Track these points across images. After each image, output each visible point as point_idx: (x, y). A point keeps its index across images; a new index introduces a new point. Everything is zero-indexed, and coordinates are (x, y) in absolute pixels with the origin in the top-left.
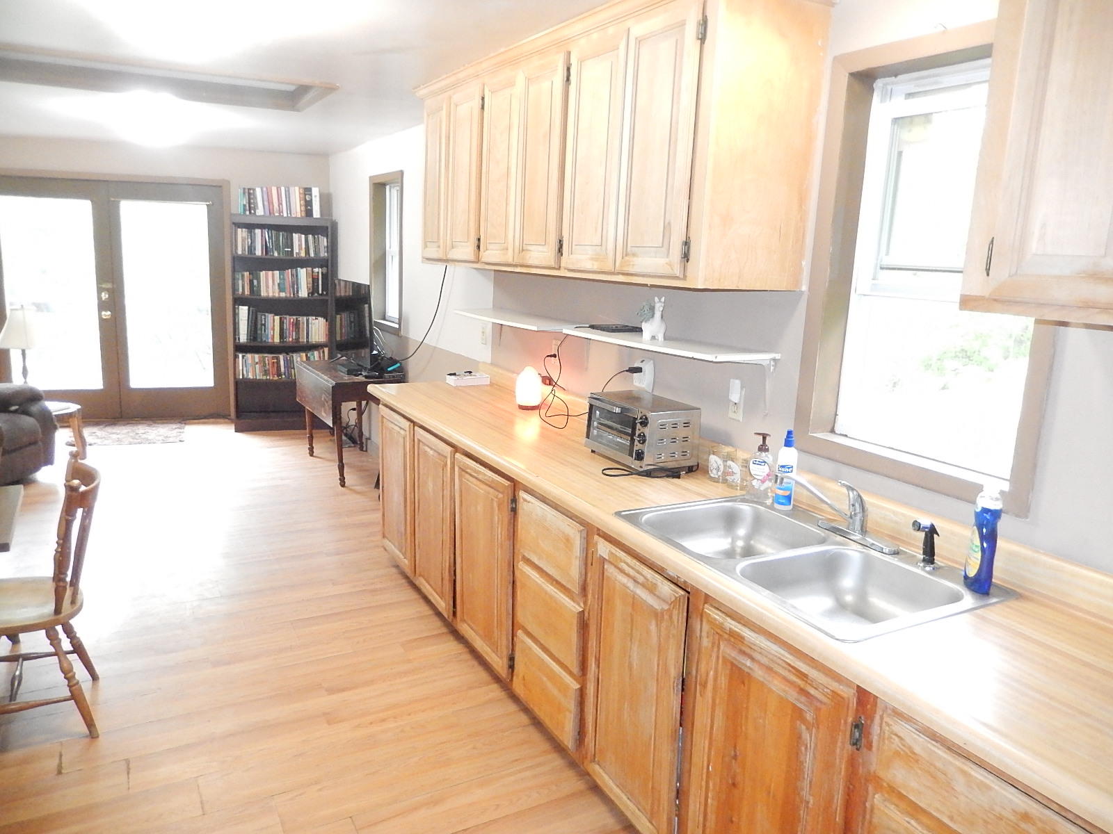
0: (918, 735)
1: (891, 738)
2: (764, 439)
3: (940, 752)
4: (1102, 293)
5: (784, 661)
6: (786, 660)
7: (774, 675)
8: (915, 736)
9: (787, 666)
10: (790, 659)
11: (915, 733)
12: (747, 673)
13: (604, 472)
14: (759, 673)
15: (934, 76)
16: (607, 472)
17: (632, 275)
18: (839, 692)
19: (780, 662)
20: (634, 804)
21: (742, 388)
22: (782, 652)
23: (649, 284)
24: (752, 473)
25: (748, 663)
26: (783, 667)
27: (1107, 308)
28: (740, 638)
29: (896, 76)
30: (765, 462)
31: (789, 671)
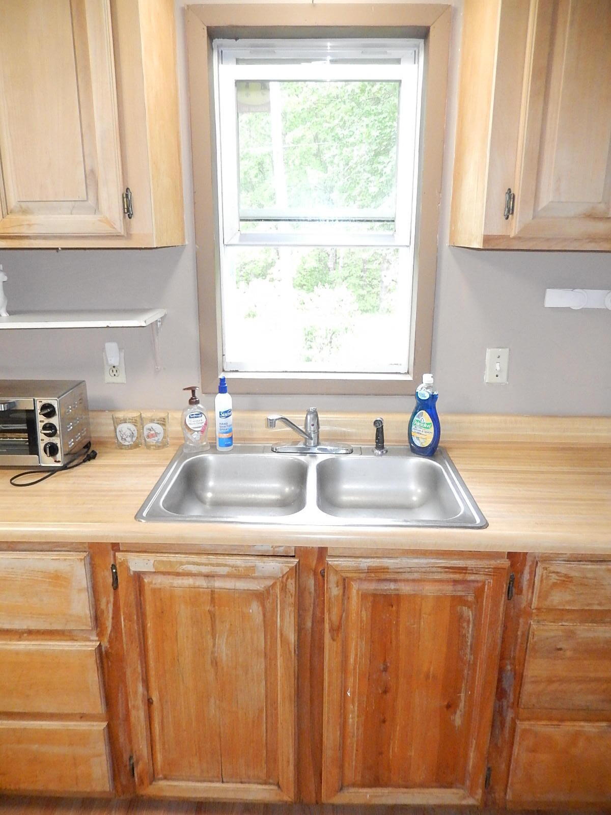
0: (570, 564)
1: (549, 576)
2: (193, 392)
3: (589, 567)
4: (601, 227)
5: (438, 567)
6: (441, 565)
7: (423, 583)
8: (569, 565)
9: (442, 570)
10: (443, 562)
11: (568, 564)
12: (395, 595)
13: (13, 481)
14: (406, 589)
15: (267, 46)
16: (16, 481)
17: (27, 237)
18: (500, 566)
19: (434, 569)
20: (233, 783)
21: (120, 349)
22: (433, 561)
23: (59, 247)
24: (191, 426)
25: (392, 586)
26: (438, 572)
27: (608, 238)
28: (384, 570)
29: (237, 39)
30: (201, 413)
31: (446, 572)
